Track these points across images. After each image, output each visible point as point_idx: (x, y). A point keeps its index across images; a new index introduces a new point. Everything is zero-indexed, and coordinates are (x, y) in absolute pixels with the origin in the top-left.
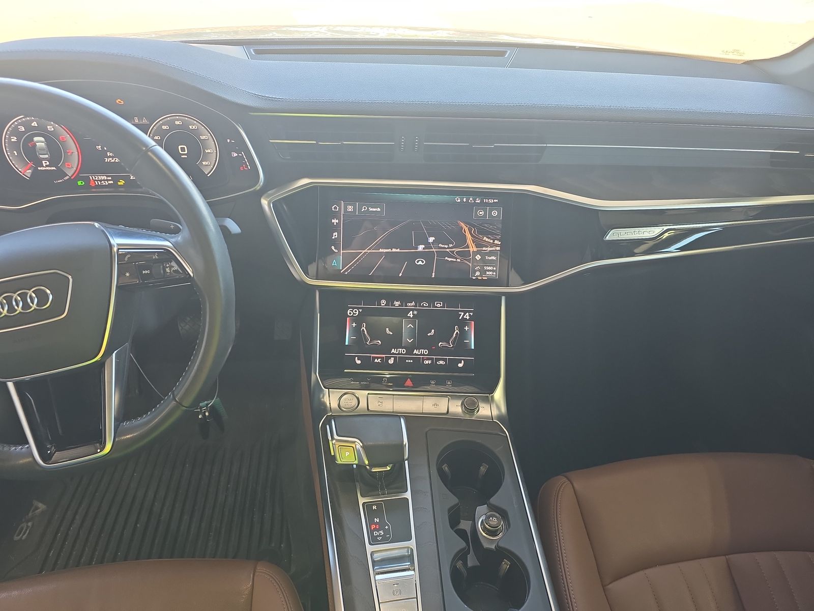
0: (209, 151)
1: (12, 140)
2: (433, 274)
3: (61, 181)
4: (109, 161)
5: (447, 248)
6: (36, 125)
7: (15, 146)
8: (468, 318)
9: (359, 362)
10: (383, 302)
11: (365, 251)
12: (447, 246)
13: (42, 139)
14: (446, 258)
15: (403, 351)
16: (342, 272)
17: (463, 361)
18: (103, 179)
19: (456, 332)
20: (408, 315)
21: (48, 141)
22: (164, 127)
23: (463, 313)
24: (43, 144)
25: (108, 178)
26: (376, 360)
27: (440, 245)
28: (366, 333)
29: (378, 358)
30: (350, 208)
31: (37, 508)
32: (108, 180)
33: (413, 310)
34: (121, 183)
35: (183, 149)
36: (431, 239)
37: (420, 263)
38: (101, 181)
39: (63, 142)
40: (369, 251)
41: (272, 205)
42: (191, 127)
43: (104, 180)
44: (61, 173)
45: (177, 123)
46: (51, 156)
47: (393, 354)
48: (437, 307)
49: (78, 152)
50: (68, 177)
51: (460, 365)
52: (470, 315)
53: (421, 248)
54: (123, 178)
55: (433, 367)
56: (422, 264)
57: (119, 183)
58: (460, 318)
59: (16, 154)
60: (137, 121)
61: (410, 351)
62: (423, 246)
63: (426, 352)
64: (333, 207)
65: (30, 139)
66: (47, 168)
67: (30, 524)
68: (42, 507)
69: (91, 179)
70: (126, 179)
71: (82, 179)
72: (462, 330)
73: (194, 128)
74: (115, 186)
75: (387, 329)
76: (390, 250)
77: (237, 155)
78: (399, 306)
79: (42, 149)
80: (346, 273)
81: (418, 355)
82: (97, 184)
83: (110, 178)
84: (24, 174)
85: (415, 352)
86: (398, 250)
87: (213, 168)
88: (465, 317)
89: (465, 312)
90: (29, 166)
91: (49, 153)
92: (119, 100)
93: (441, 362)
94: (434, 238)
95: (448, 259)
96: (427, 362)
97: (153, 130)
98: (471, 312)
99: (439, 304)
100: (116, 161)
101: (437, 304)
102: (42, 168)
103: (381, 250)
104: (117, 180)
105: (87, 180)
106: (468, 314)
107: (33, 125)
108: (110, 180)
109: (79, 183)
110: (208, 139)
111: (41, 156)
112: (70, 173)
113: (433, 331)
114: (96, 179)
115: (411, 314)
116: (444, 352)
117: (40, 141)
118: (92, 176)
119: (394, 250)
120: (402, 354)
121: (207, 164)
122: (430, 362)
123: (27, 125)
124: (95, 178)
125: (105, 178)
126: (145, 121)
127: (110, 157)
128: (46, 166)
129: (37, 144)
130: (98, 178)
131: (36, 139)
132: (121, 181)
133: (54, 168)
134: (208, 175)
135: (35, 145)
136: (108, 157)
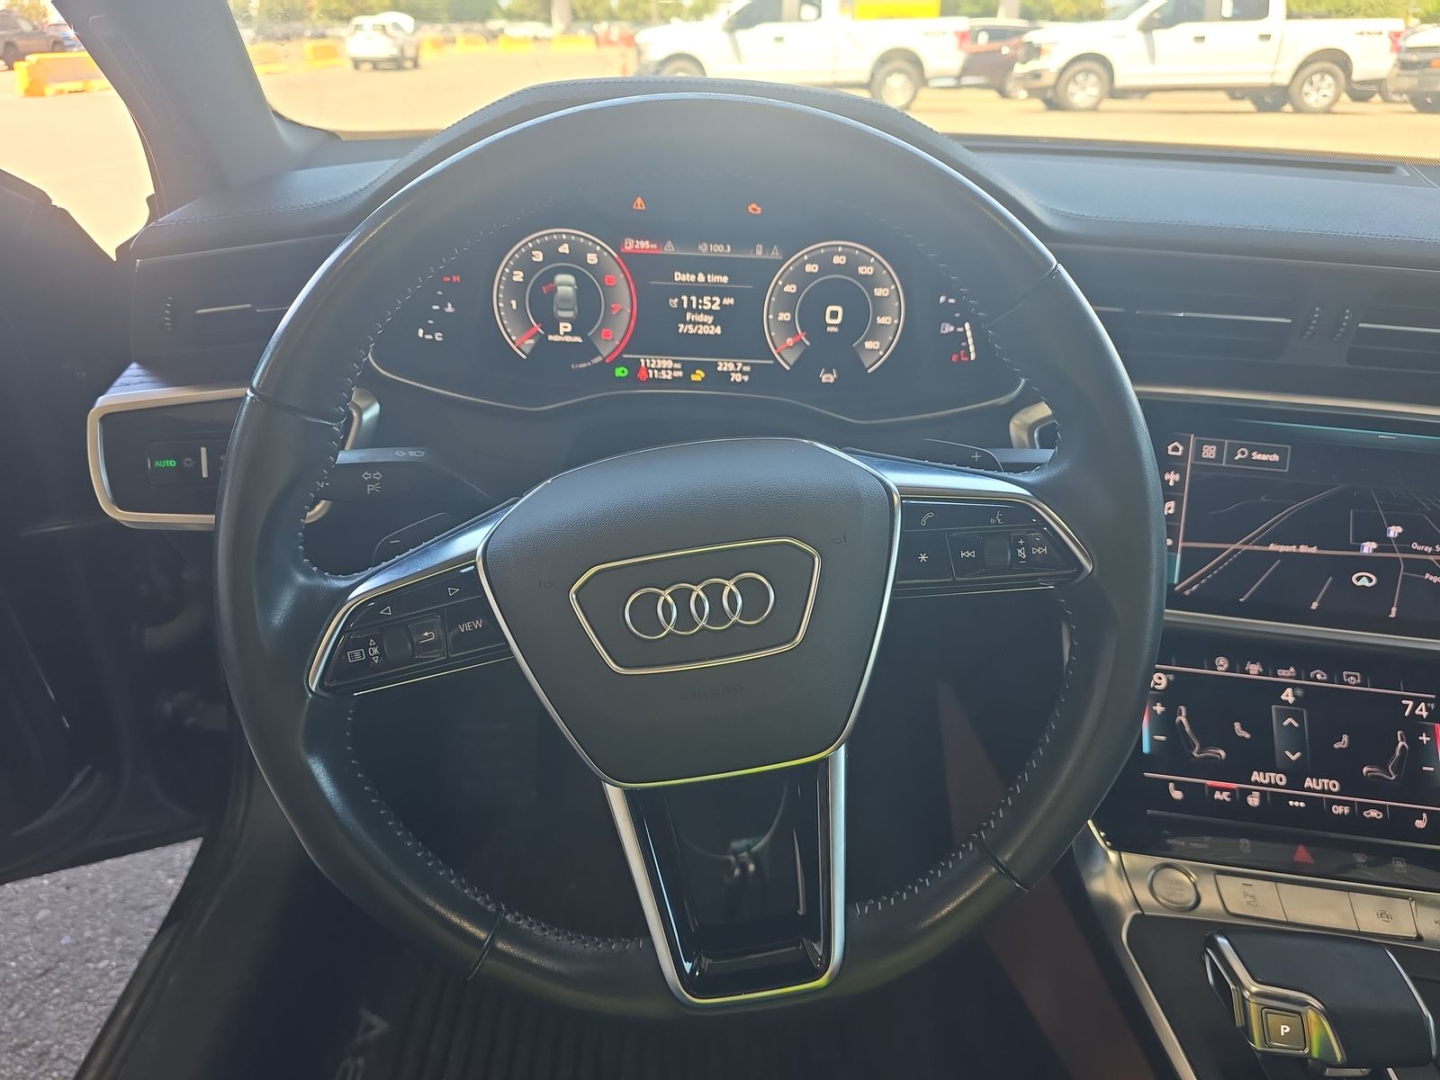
0: (884, 321)
1: (515, 279)
2: (1394, 610)
3: (584, 365)
4: (685, 331)
5: (1431, 554)
6: (567, 252)
7: (516, 290)
8: (1425, 714)
9: (1177, 795)
10: (1222, 663)
11: (1233, 547)
12: (1429, 549)
13: (570, 279)
14: (1427, 576)
15: (1281, 779)
16: (1177, 589)
17: (1425, 815)
18: (664, 367)
19: (1400, 744)
20: (1283, 697)
21: (584, 285)
22: (810, 268)
23: (1411, 703)
24: (570, 289)
25: (675, 365)
26: (1217, 795)
27: (1415, 546)
28: (1187, 729)
29: (1222, 790)
30: (1209, 452)
31: (370, 1027)
32: (673, 370)
33: (1293, 686)
34: (698, 376)
35: (834, 315)
36: (1394, 531)
37: (1364, 582)
38: (660, 370)
39: (609, 289)
40: (1246, 547)
41: (1036, 435)
42: (860, 270)
43: (667, 369)
44: (589, 349)
45: (837, 260)
46: (579, 314)
47: (1256, 783)
48: (1348, 684)
49: (632, 310)
50: (599, 359)
51: (1420, 824)
52: (1428, 709)
53: (1368, 548)
54: (701, 366)
55: (1355, 821)
56: (1368, 584)
57: (694, 378)
58: (1407, 714)
59: (514, 307)
60: (761, 253)
61: (1295, 781)
62: (1374, 545)
63: (1334, 785)
64: (1170, 447)
65: (549, 278)
66: (566, 338)
67: (361, 1061)
68: (379, 1025)
69: (643, 364)
70: (710, 368)
71: (625, 363)
72: (1412, 738)
73: (867, 271)
74: (684, 381)
75: (1237, 726)
76: (1293, 549)
77: (952, 329)
78: (1260, 674)
79: (565, 299)
80: (1187, 593)
81: (1314, 791)
82: (651, 376)
84: (518, 348)
85: (1309, 783)
86: (1314, 550)
87: (884, 355)
88: (1417, 712)
89: (1417, 702)
90: (533, 331)
91: (576, 309)
92: (754, 206)
93: (1374, 813)
94: (1400, 529)
95: (1431, 578)
96: (1337, 810)
97: (787, 272)
98: (1429, 700)
99: (1352, 678)
100: (700, 332)
101: (1348, 676)
102: (555, 338)
103: (1272, 547)
104: (689, 368)
105: (634, 366)
106: (1423, 705)
107: (561, 250)
108: (677, 370)
109: (619, 371)
110: (890, 297)
111: (560, 313)
112: (606, 349)
113: (1345, 738)
114: (653, 366)
115: (1288, 696)
116: (1375, 788)
117: (565, 284)
118: (645, 359)
119: (1304, 549)
120: (1276, 786)
121: (872, 346)
122: (1346, 810)
123: (550, 250)
124: (652, 363)
125: (670, 364)
126: (775, 254)
127: (690, 322)
128: (566, 333)
129: (559, 288)
130: (657, 364)
131: (560, 278)
132: (698, 372)
133: (579, 339)
134: (869, 371)
135: (554, 290)
136: (685, 323)
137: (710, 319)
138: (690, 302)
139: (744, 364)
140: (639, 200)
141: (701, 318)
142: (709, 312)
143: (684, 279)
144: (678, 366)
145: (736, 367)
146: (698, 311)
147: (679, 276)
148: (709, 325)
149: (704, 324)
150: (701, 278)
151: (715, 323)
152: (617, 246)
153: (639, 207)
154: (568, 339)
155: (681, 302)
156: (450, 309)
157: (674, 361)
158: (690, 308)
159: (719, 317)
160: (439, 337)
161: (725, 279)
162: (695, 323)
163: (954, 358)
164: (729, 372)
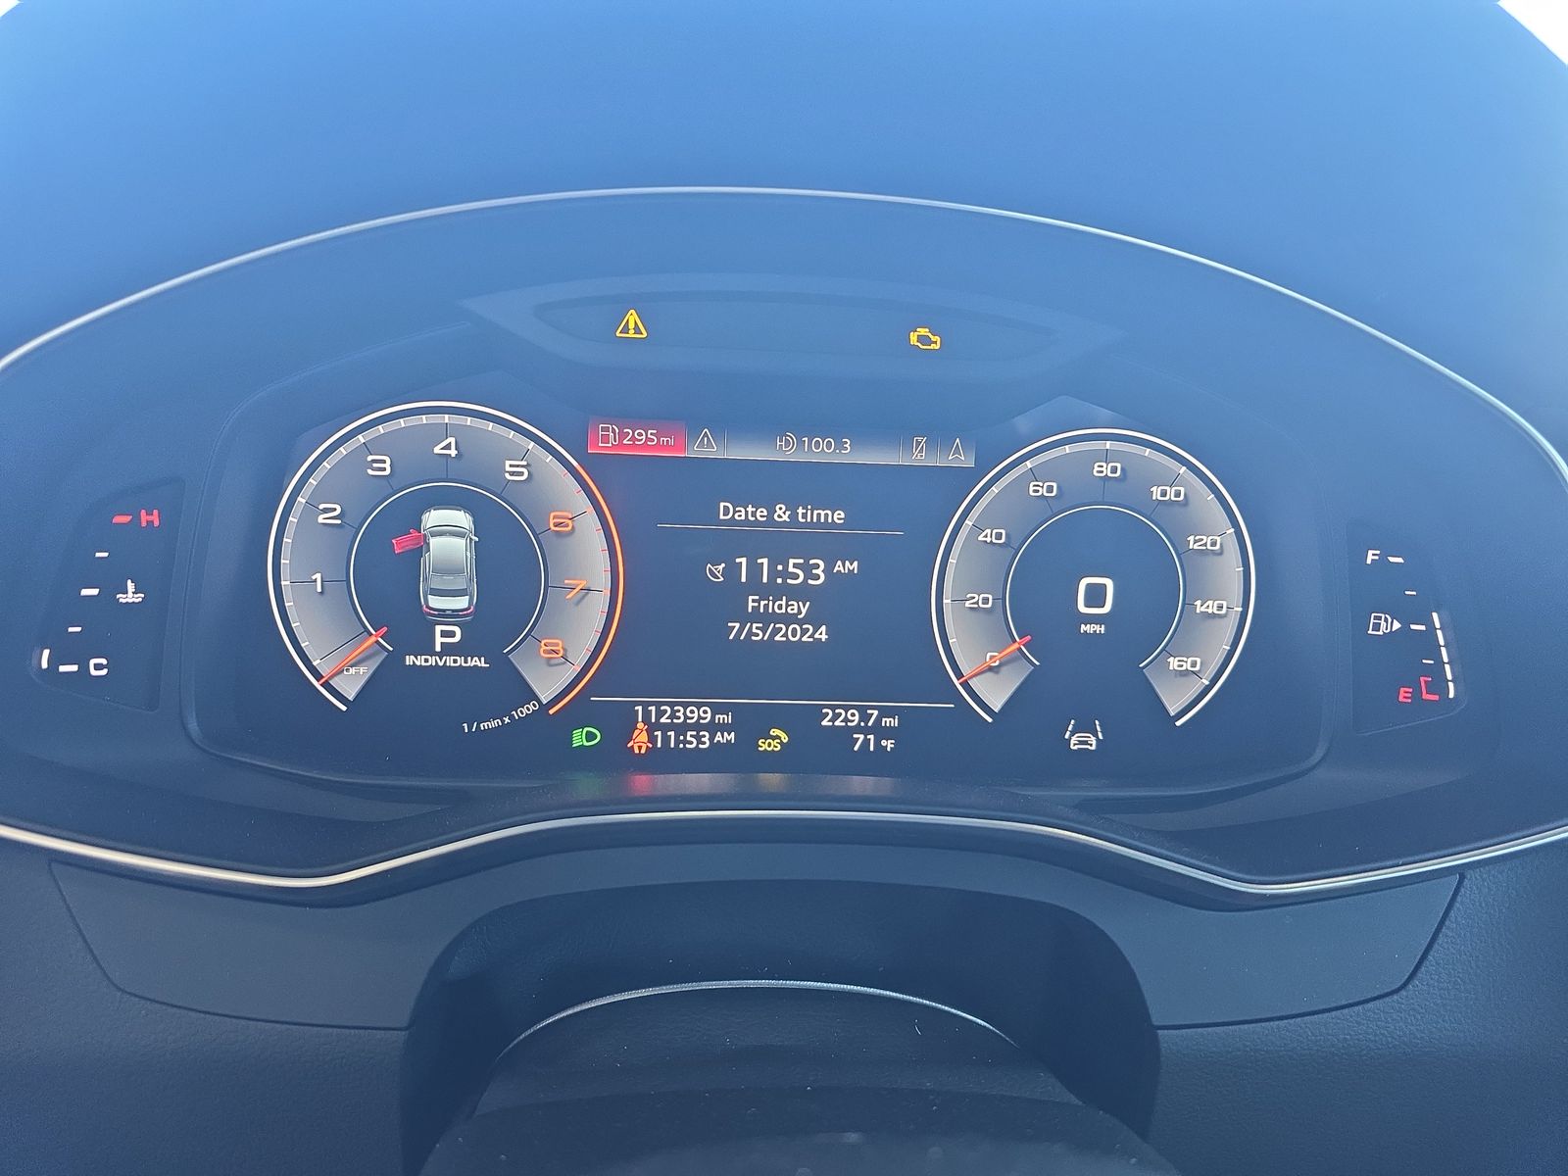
0: (1211, 607)
1: (321, 518)
3: (494, 724)
4: (743, 638)
6: (454, 454)
7: (326, 547)
13: (462, 519)
18: (695, 721)
22: (1038, 489)
24: (461, 543)
25: (720, 718)
32: (713, 728)
34: (775, 741)
35: (1096, 596)
39: (559, 539)
42: (1156, 493)
43: (698, 727)
44: (506, 687)
45: (1105, 469)
49: (614, 590)
50: (532, 707)
54: (779, 717)
57: (764, 746)
59: (319, 589)
65: (405, 518)
66: (450, 661)
70: (801, 724)
73: (1171, 495)
79: (448, 569)
82: (660, 743)
83: (726, 718)
84: (327, 685)
87: (1208, 689)
100: (781, 638)
102: (420, 661)
104: (751, 725)
107: (437, 452)
108: (724, 728)
109: (579, 738)
110: (1221, 553)
111: (436, 602)
112: (547, 684)
118: (645, 705)
121: (1187, 666)
123: (410, 450)
124: (660, 714)
125: (704, 715)
126: (959, 455)
127: (756, 616)
128: (448, 650)
129: (433, 542)
130: (673, 716)
131: (433, 518)
132: (775, 732)
133: (479, 662)
134: (1178, 723)
135: (420, 548)
136: (745, 618)
137: (803, 609)
138: (755, 570)
139: (885, 712)
140: (632, 318)
141: (780, 606)
142: (800, 593)
143: (741, 516)
145: (865, 717)
146: (772, 591)
147: (728, 511)
148: (801, 623)
149: (788, 619)
150: (782, 514)
151: (813, 619)
153: (631, 334)
154: (454, 661)
155: (733, 570)
156: (131, 596)
157: (716, 709)
158: (755, 585)
159: (823, 604)
160: (98, 667)
161: (838, 517)
162: (767, 619)
163: (1404, 694)
164: (848, 732)
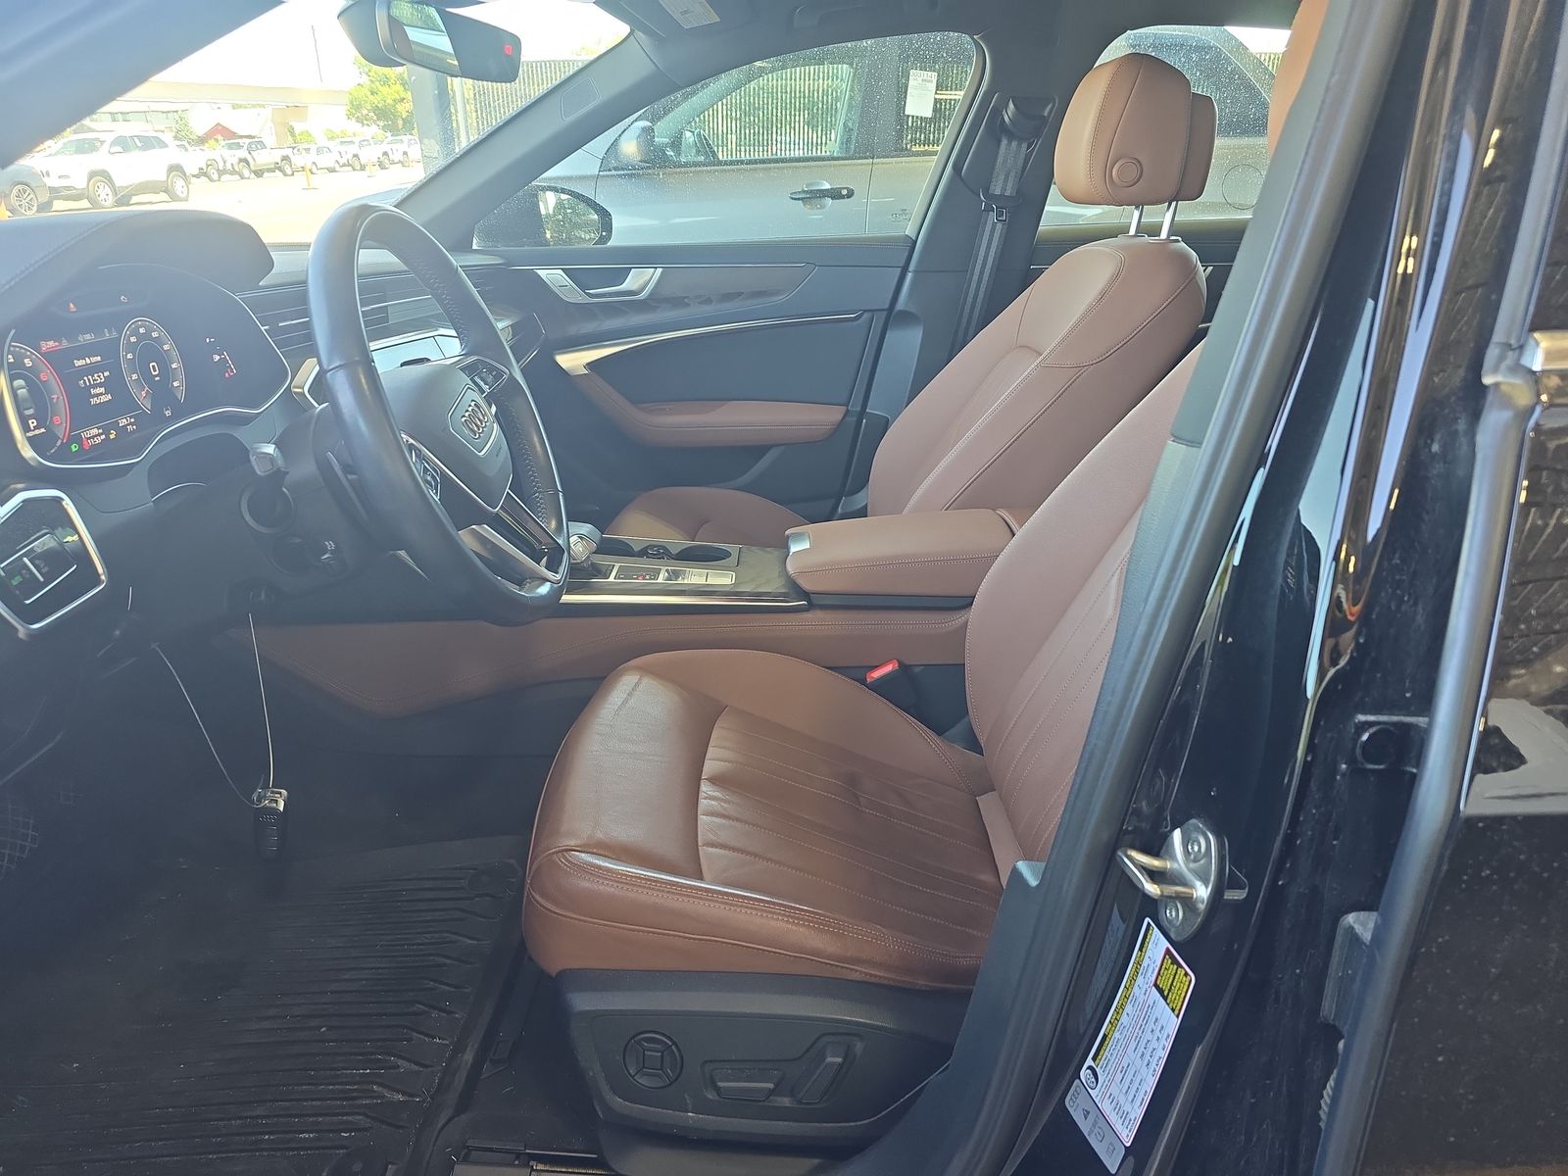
6: (13, 363)
18: (94, 435)
21: (31, 387)
22: (132, 340)
24: (24, 391)
34: (113, 435)
35: (154, 368)
38: (93, 437)
44: (51, 436)
45: (142, 331)
46: (36, 410)
54: (112, 427)
70: (116, 427)
71: (74, 439)
74: (108, 441)
77: (219, 357)
79: (25, 400)
82: (90, 443)
91: (33, 407)
97: (125, 345)
104: (106, 431)
105: (79, 440)
107: (10, 362)
108: (102, 434)
112: (60, 433)
114: (88, 436)
117: (21, 389)
125: (95, 431)
126: (115, 334)
127: (95, 396)
128: (35, 428)
129: (18, 392)
130: (90, 433)
132: (111, 432)
133: (43, 430)
134: (182, 402)
136: (92, 397)
137: (102, 390)
138: (89, 380)
139: (130, 417)
141: (98, 390)
142: (100, 385)
143: (80, 365)
144: (101, 431)
145: (127, 420)
146: (95, 386)
147: (78, 363)
148: (104, 395)
149: (101, 394)
150: (88, 361)
151: (106, 393)
152: (38, 349)
154: (37, 432)
155: (85, 382)
157: (98, 428)
158: (91, 385)
159: (106, 387)
161: (99, 358)
162: (97, 396)
164: (126, 426)
